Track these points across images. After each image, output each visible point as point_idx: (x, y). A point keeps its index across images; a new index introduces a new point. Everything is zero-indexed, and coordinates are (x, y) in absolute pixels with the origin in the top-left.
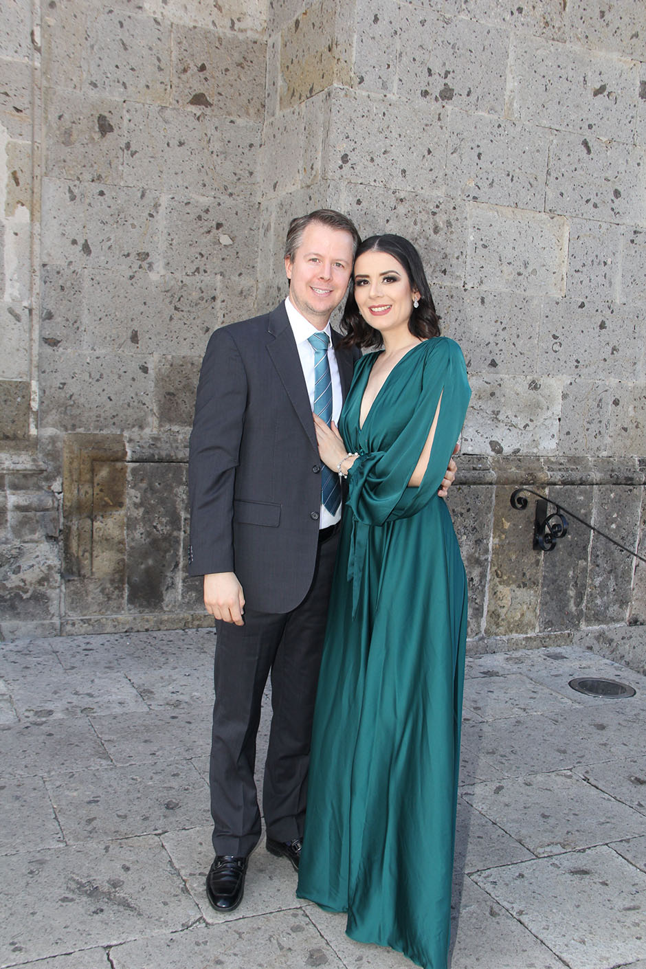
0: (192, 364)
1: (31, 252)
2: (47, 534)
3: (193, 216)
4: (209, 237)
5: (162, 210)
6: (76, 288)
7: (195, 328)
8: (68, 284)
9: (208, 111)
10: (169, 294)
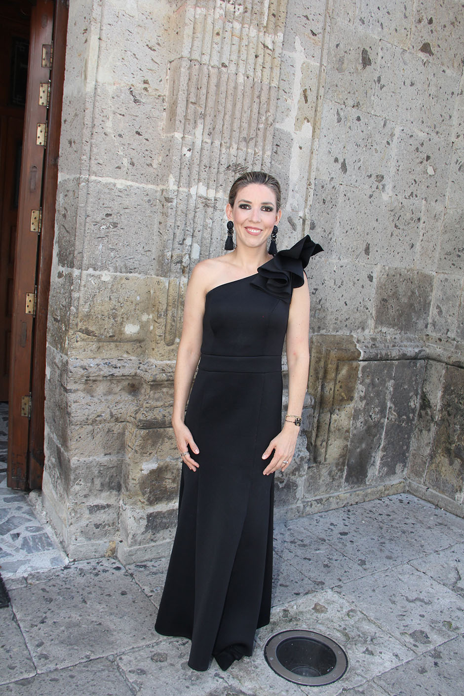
0: (400, 275)
1: (310, 166)
2: (304, 429)
3: (414, 148)
4: (422, 166)
5: (395, 138)
6: (333, 203)
7: (405, 243)
8: (329, 199)
9: (431, 58)
10: (393, 213)
